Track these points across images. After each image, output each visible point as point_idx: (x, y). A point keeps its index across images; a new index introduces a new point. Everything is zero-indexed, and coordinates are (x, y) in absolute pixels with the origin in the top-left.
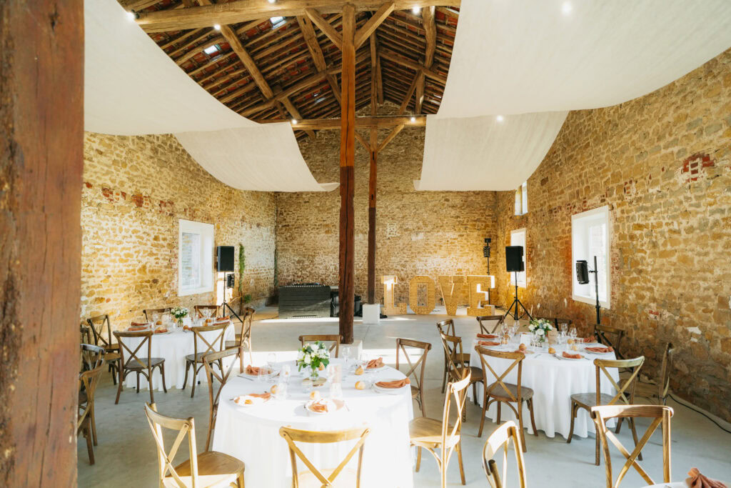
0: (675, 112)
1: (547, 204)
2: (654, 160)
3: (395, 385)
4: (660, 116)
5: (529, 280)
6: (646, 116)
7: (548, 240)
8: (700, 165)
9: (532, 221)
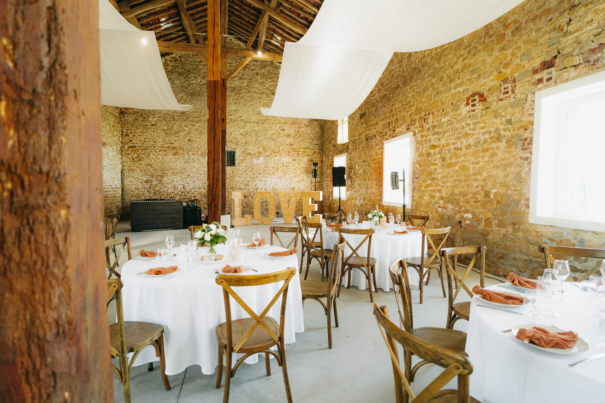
0: (463, 61)
1: (365, 134)
2: (447, 97)
3: (286, 254)
4: (452, 64)
5: (348, 193)
6: (442, 65)
7: (364, 161)
8: (477, 100)
9: (351, 147)
